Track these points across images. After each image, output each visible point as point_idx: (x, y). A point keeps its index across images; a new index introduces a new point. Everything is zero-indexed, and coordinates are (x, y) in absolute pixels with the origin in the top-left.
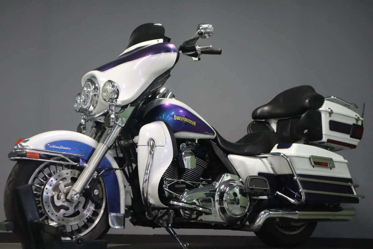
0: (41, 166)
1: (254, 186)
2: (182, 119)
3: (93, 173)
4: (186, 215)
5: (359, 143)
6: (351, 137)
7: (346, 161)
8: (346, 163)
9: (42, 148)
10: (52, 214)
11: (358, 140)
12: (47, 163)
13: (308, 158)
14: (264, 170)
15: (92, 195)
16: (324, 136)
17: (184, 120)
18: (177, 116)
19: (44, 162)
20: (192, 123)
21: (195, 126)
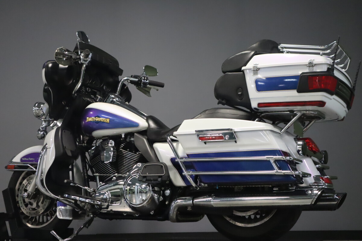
1: (147, 173)
2: (94, 120)
6: (299, 92)
10: (23, 209)
17: (95, 120)
18: (89, 118)
20: (105, 121)
21: (109, 122)
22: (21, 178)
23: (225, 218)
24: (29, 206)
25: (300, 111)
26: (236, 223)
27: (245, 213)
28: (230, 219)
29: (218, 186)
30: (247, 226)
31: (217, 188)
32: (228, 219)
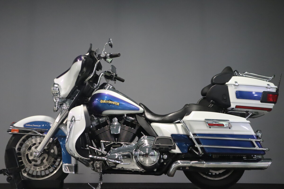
0: (23, 137)
1: (160, 144)
2: (107, 102)
3: (49, 139)
4: (110, 164)
5: (274, 106)
6: (261, 102)
7: (249, 122)
8: (249, 123)
9: (22, 126)
11: (273, 104)
12: (27, 135)
13: (203, 121)
14: (175, 132)
15: (50, 153)
16: (231, 104)
17: (108, 102)
18: (103, 101)
19: (25, 135)
20: (116, 104)
21: (118, 105)
22: (21, 140)
23: (200, 174)
24: (33, 163)
25: (252, 112)
26: (208, 177)
27: (218, 171)
28: (203, 175)
29: (211, 154)
30: (215, 179)
31: (210, 156)
32: (202, 175)
